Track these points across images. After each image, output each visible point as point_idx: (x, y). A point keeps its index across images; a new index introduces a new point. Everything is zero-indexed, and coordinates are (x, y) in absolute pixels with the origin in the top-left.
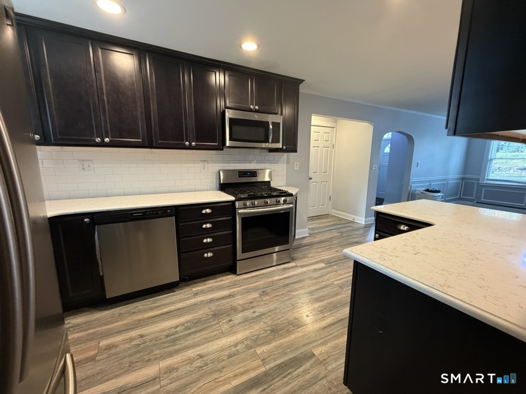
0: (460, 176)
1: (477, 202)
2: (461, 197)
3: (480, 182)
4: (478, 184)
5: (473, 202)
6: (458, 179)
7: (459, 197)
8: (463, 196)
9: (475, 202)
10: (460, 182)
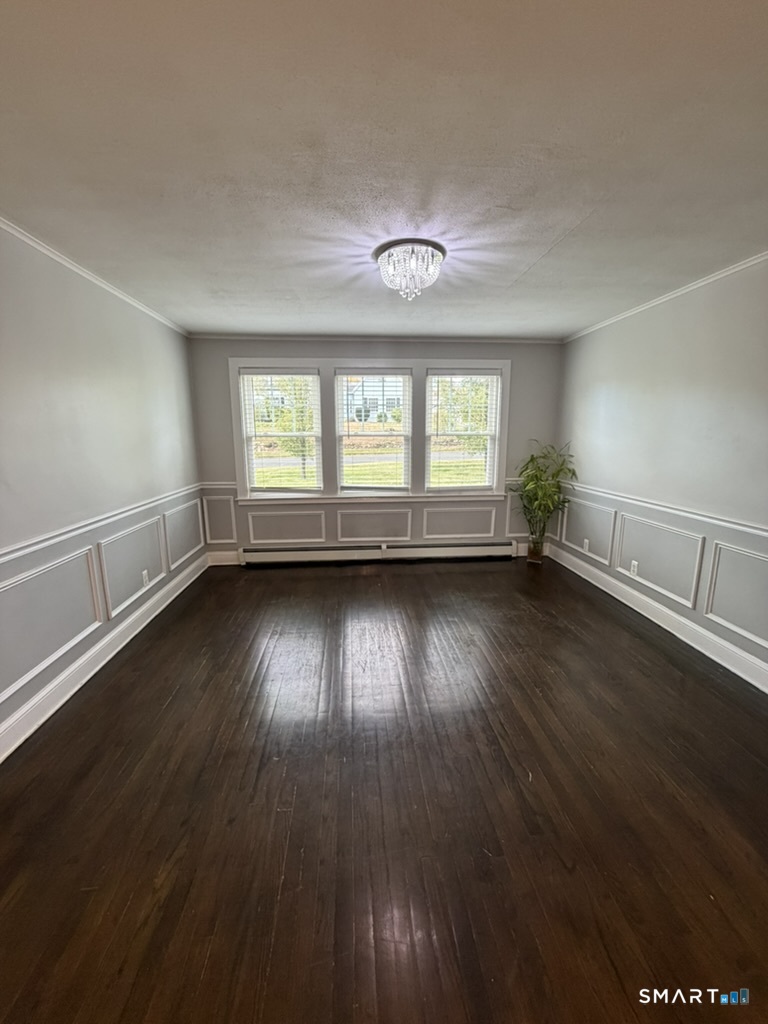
0: (193, 487)
1: (245, 551)
2: (209, 541)
3: (239, 498)
4: (236, 502)
5: (237, 550)
6: (189, 497)
7: (202, 544)
8: (212, 538)
9: (241, 550)
10: (196, 504)
